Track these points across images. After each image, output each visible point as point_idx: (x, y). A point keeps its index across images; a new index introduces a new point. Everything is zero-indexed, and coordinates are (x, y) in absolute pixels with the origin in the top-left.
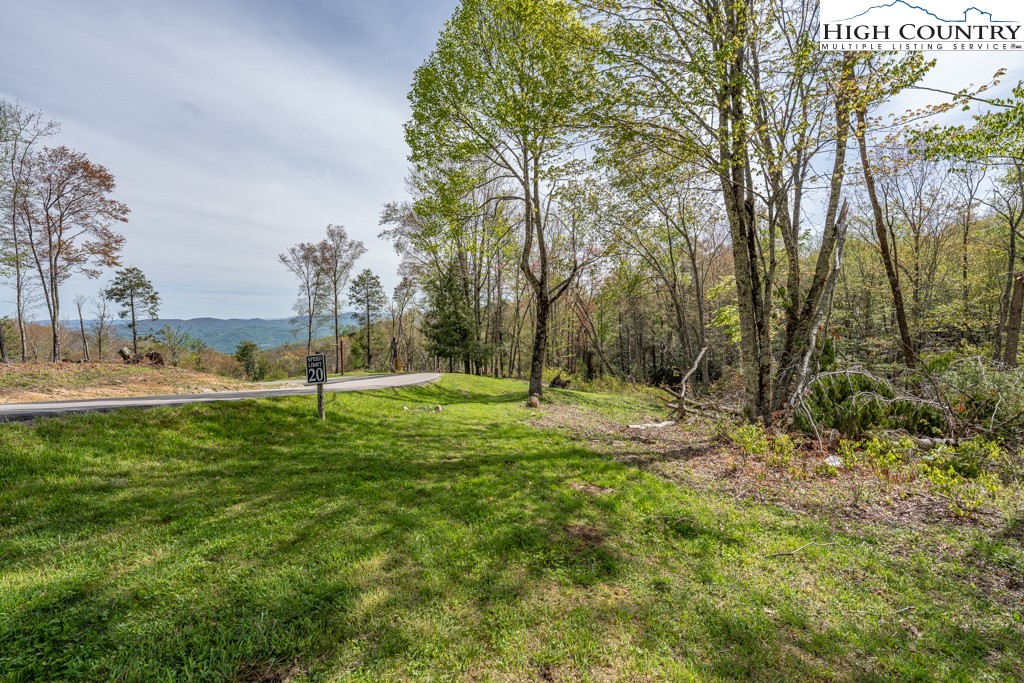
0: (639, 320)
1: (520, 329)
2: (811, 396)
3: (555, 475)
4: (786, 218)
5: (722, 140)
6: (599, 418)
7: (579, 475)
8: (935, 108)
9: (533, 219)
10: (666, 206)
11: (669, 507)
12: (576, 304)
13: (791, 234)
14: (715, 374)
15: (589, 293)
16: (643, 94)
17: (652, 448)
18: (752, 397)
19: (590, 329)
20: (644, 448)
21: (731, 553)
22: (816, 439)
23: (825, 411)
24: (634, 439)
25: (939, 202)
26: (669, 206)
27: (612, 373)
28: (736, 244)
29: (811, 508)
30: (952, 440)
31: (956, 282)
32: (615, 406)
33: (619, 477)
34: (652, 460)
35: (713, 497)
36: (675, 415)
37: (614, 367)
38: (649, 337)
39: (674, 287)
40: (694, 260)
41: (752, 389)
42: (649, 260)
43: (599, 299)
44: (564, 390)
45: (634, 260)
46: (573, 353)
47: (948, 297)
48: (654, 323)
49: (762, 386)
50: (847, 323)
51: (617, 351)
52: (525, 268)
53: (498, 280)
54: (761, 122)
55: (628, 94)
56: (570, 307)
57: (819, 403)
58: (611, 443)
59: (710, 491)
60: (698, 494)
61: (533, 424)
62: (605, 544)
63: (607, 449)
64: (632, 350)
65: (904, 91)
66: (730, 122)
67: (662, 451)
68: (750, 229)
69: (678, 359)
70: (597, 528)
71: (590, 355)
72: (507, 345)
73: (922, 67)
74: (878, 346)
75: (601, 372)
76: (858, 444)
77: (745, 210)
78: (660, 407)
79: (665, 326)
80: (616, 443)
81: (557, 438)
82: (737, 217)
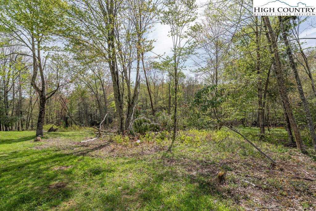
0: (86, 105)
1: (32, 110)
2: (134, 125)
3: (46, 167)
4: (127, 77)
5: (109, 53)
6: (69, 141)
7: (57, 164)
8: (155, 57)
9: (37, 65)
10: (94, 69)
11: (92, 167)
12: (60, 100)
13: (128, 82)
14: (110, 121)
15: (66, 95)
16: (83, 31)
17: (89, 148)
18: (119, 127)
19: (67, 109)
20: (85, 148)
21: (110, 175)
22: (135, 136)
23: (137, 129)
24: (82, 146)
25: (158, 78)
26: (95, 69)
27: (76, 124)
28: (114, 83)
29: (132, 155)
30: (161, 132)
31: (161, 97)
32: (76, 136)
33: (75, 161)
34: (88, 152)
35: (107, 159)
36: (98, 136)
37: (76, 122)
38: (90, 111)
39: (97, 95)
40: (103, 87)
41: (119, 125)
42: (88, 86)
43: (69, 98)
44: (54, 132)
45: (83, 85)
46: (59, 118)
47: (160, 100)
48: (91, 106)
49: (122, 124)
50: (142, 106)
51: (78, 116)
52: (33, 84)
53: (19, 88)
54: (120, 50)
55: (77, 29)
56: (58, 101)
57: (136, 127)
58: (73, 149)
59: (106, 157)
60: (103, 159)
61: (37, 148)
62: (66, 187)
63: (71, 151)
64: (83, 116)
65: (149, 52)
66: (111, 48)
67: (92, 148)
68: (117, 79)
69: (99, 117)
70: (64, 182)
71: (67, 118)
72: (25, 117)
73: (152, 47)
74: (148, 111)
75: (71, 124)
76: (143, 136)
77: (116, 74)
78: (93, 134)
79: (95, 107)
80: (75, 149)
81: (48, 152)
82: (114, 76)
